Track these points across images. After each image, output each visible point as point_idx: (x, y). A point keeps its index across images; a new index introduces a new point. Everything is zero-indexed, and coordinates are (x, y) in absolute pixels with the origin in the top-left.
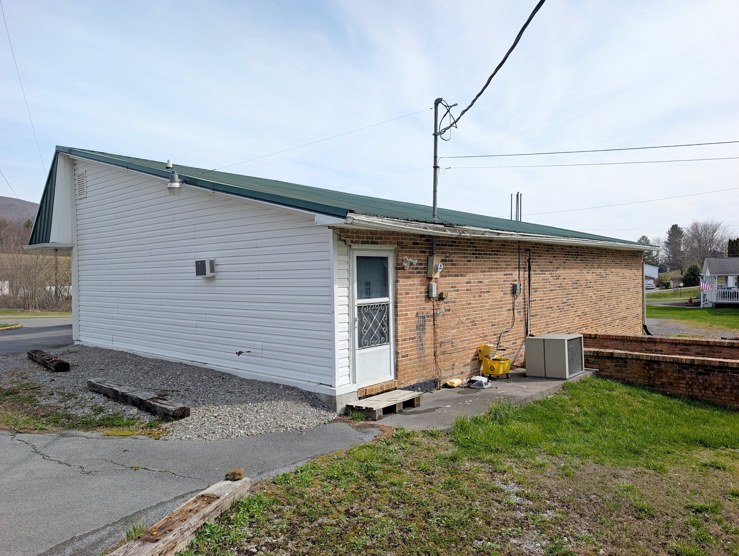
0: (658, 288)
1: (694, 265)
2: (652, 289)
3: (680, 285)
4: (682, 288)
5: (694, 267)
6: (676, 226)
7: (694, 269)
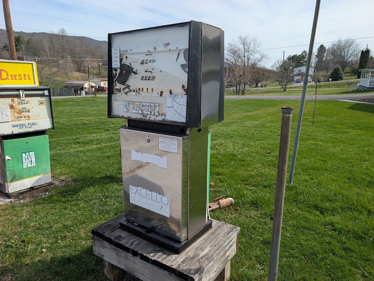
0: (313, 82)
1: (337, 67)
2: (310, 82)
3: (330, 80)
4: (331, 82)
5: (338, 68)
6: (323, 45)
7: (337, 70)
